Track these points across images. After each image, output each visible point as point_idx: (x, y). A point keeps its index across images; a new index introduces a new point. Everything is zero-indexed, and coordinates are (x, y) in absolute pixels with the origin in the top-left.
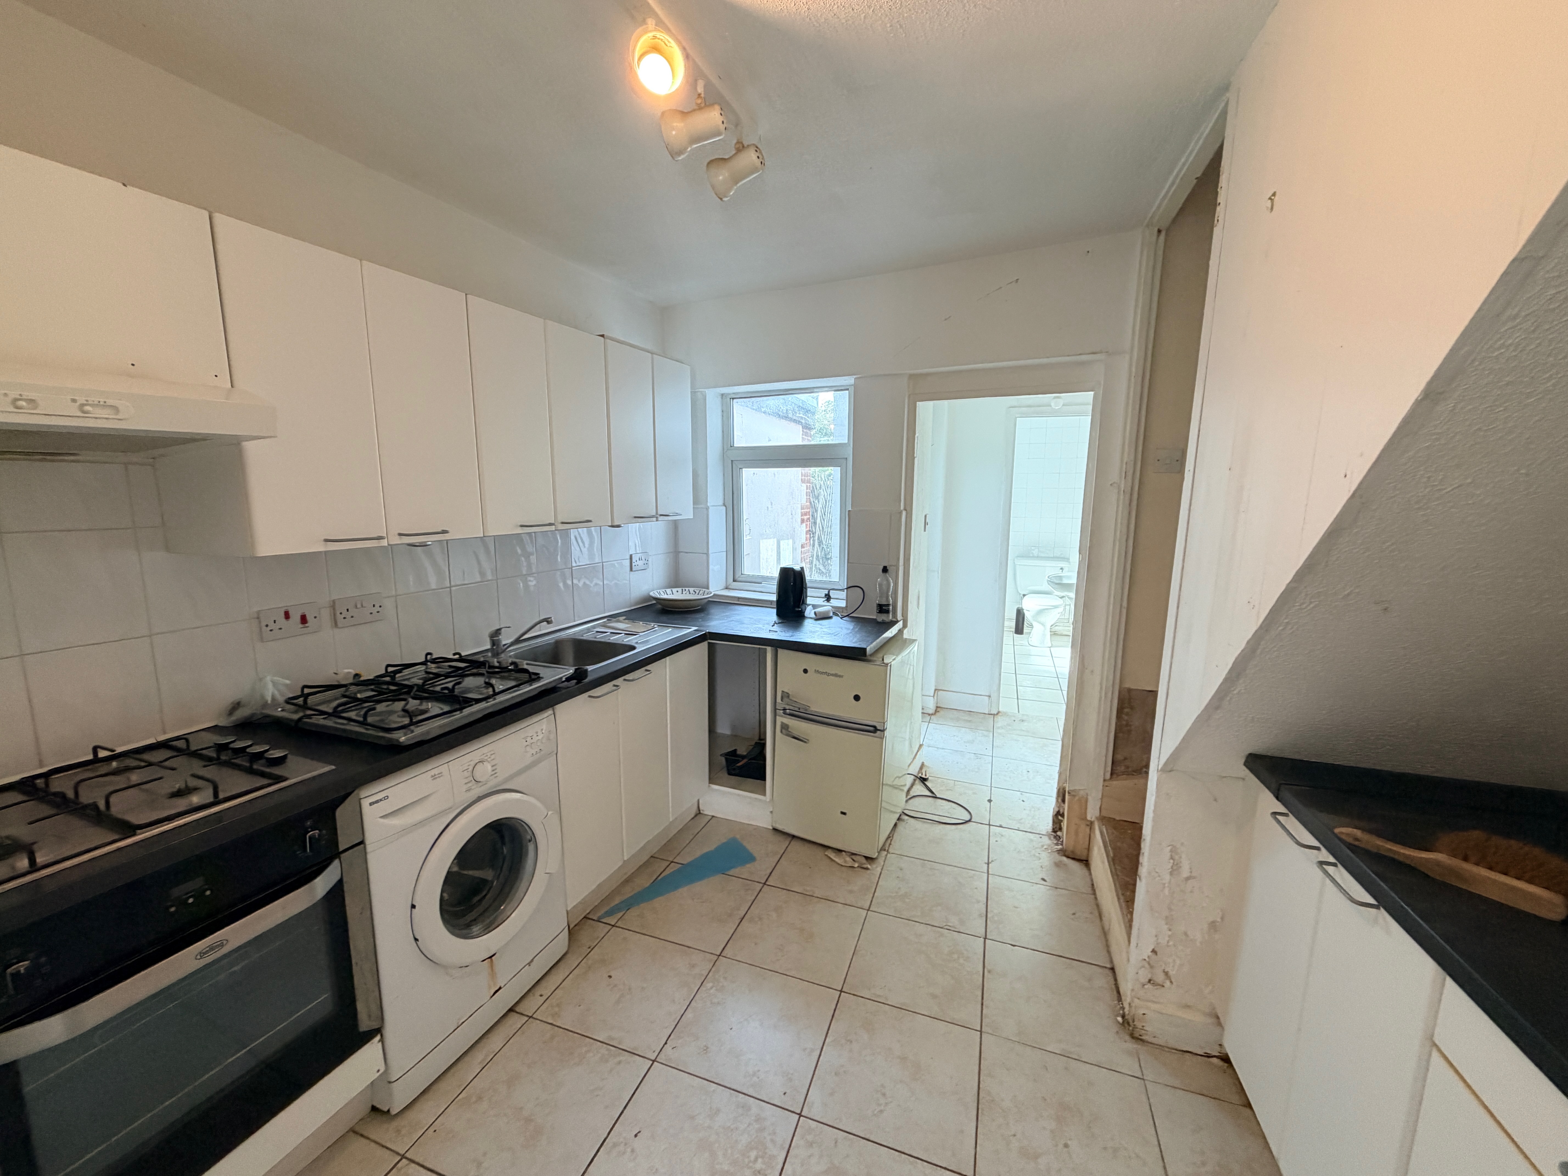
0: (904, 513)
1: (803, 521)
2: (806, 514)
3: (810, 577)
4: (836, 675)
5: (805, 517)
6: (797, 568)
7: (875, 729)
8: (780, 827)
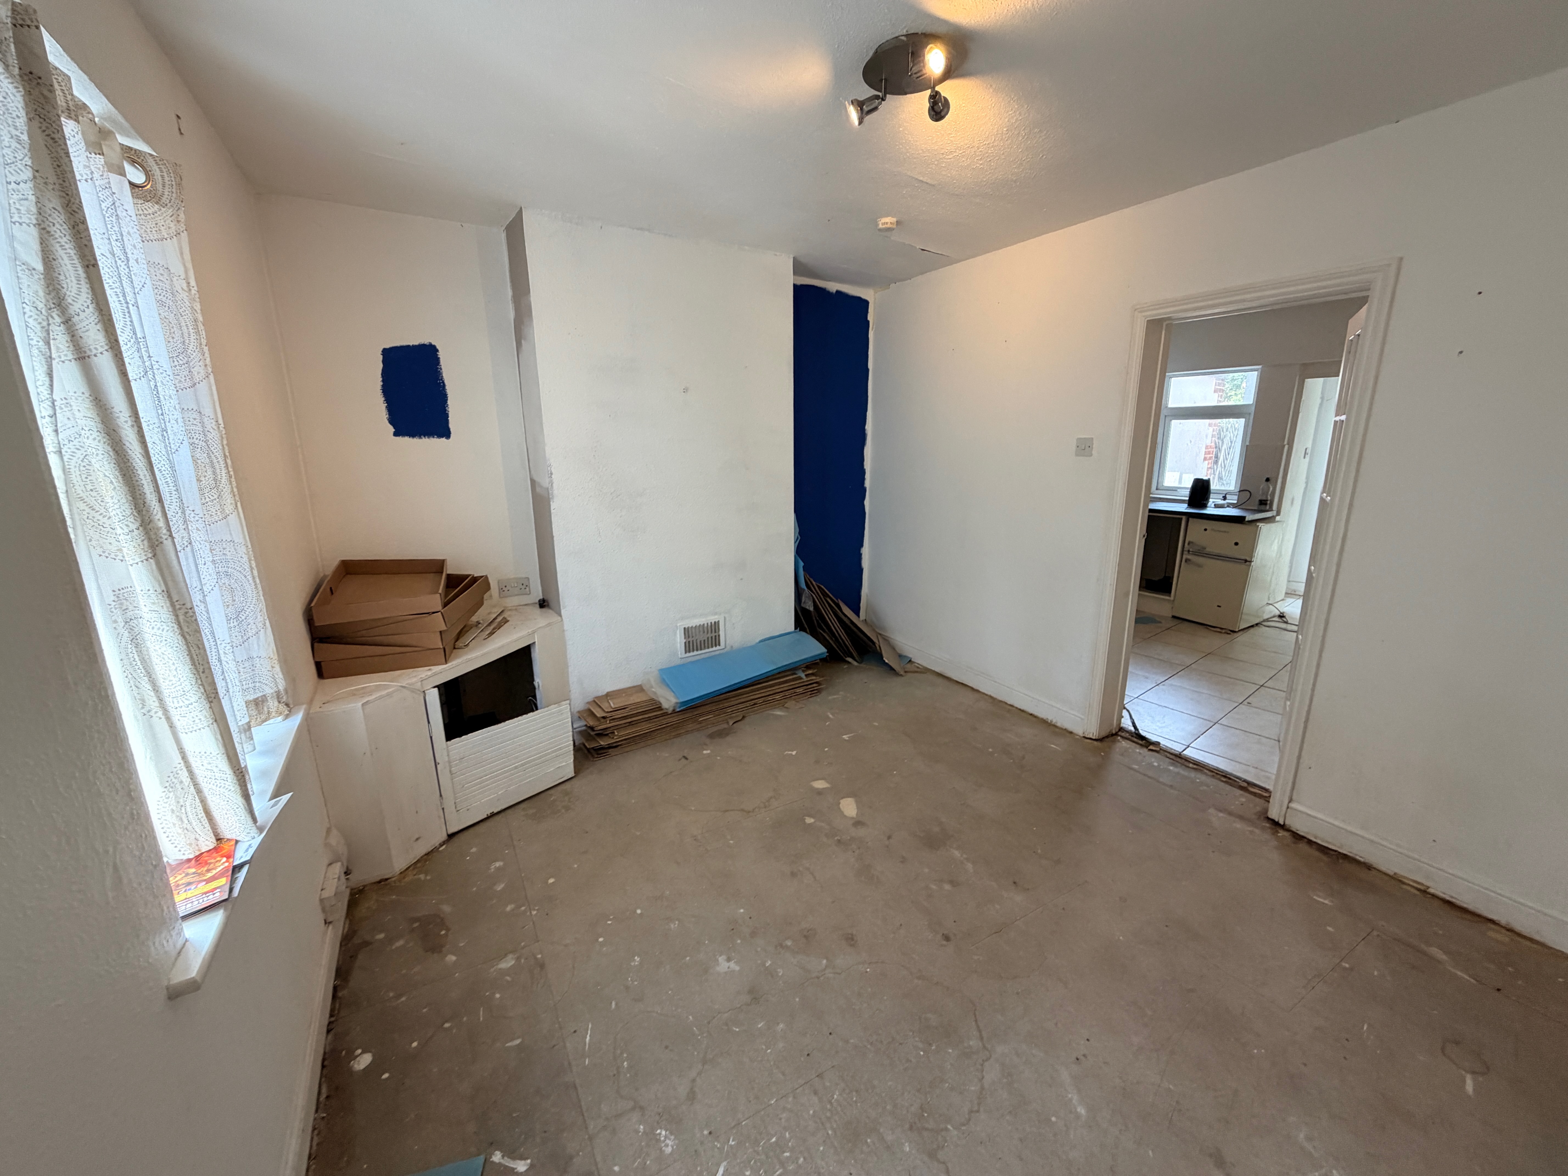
0: (1286, 447)
1: (1205, 459)
2: (1209, 453)
3: (1213, 486)
4: (1225, 532)
5: (1208, 456)
6: (1205, 478)
7: (1246, 561)
8: (1177, 615)
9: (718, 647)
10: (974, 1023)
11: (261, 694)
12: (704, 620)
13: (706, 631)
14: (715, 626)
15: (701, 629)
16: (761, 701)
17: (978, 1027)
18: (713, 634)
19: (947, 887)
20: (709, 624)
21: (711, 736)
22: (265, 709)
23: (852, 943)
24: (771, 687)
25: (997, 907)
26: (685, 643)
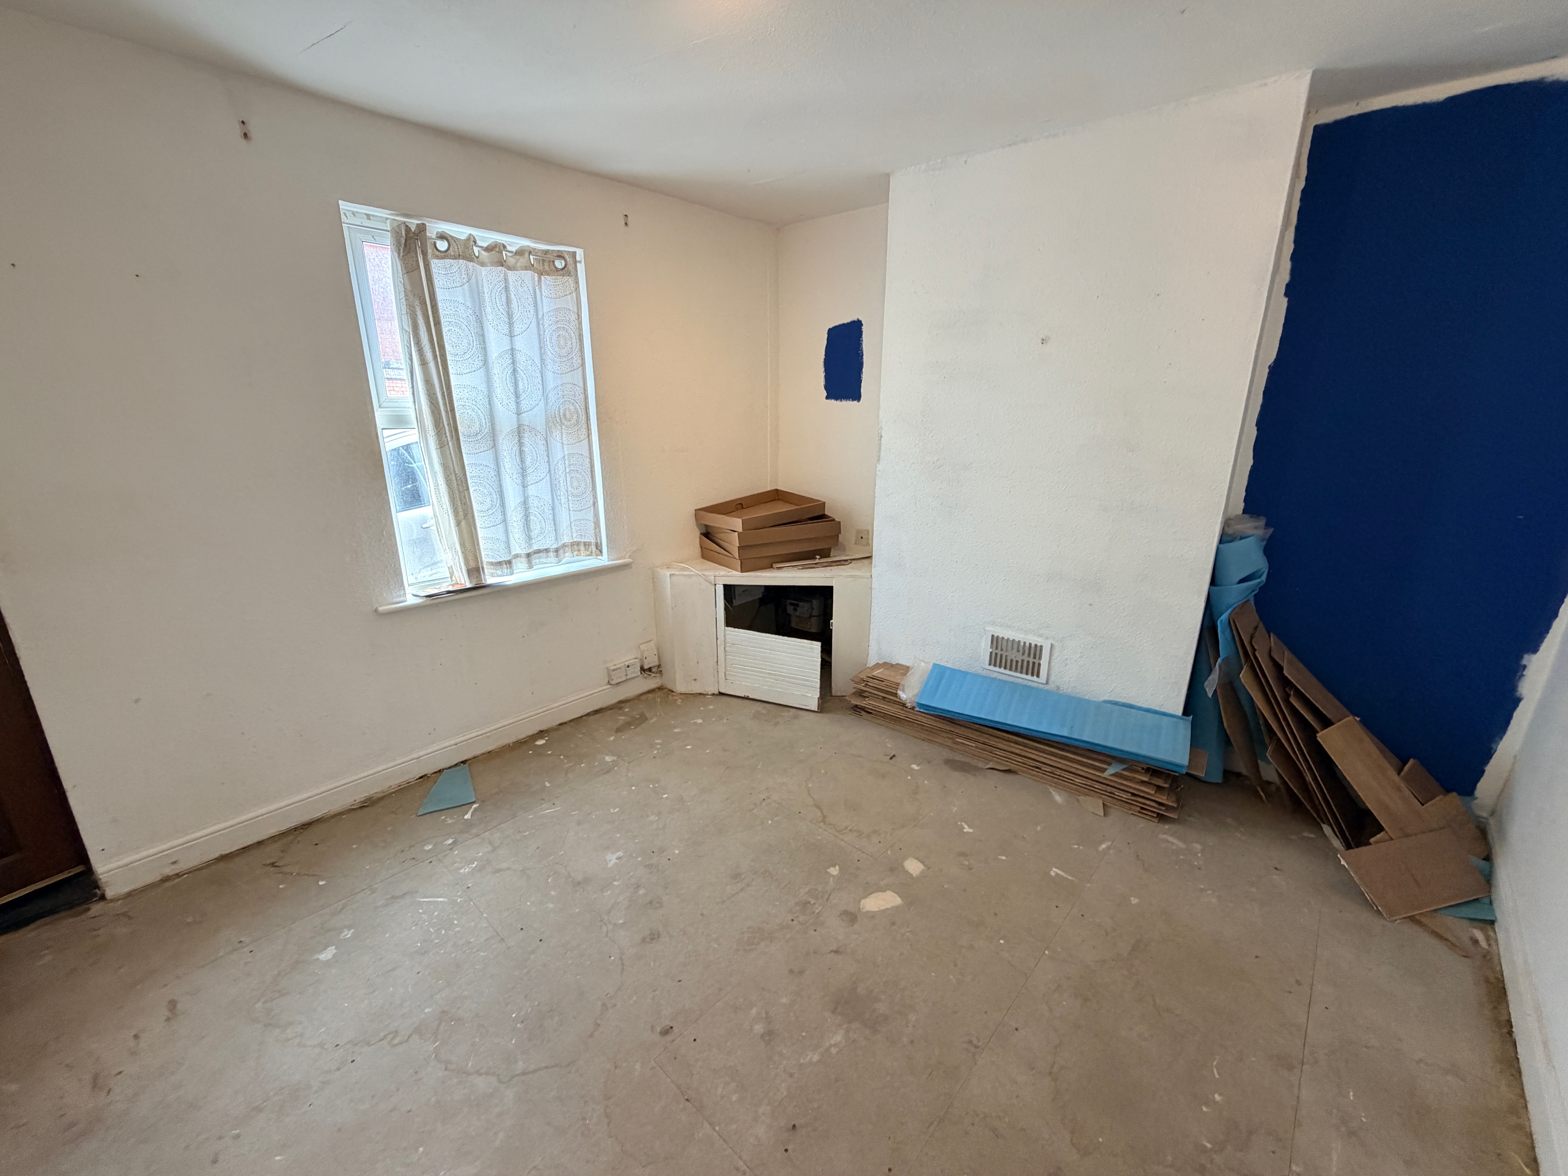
9: (1035, 678)
10: (544, 1065)
11: (588, 541)
12: (1022, 636)
13: (1027, 652)
14: (1035, 651)
15: (1015, 646)
16: (1048, 769)
17: (539, 1069)
18: (1031, 660)
19: (759, 1028)
20: (1027, 645)
21: (948, 762)
22: (590, 549)
23: (648, 940)
24: (1061, 758)
25: (734, 1098)
26: (991, 653)
